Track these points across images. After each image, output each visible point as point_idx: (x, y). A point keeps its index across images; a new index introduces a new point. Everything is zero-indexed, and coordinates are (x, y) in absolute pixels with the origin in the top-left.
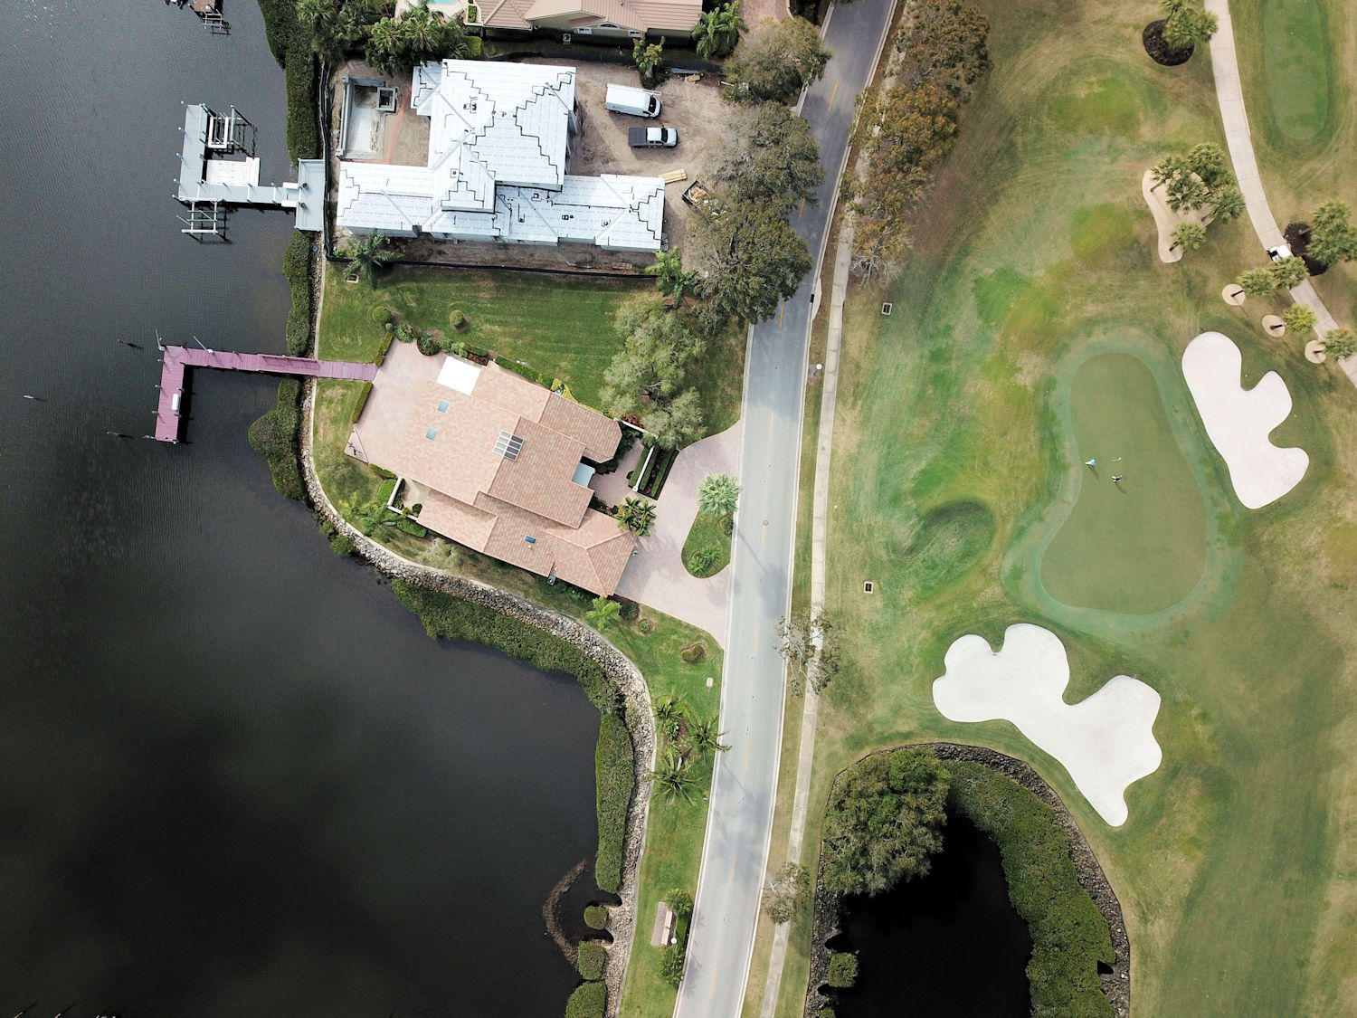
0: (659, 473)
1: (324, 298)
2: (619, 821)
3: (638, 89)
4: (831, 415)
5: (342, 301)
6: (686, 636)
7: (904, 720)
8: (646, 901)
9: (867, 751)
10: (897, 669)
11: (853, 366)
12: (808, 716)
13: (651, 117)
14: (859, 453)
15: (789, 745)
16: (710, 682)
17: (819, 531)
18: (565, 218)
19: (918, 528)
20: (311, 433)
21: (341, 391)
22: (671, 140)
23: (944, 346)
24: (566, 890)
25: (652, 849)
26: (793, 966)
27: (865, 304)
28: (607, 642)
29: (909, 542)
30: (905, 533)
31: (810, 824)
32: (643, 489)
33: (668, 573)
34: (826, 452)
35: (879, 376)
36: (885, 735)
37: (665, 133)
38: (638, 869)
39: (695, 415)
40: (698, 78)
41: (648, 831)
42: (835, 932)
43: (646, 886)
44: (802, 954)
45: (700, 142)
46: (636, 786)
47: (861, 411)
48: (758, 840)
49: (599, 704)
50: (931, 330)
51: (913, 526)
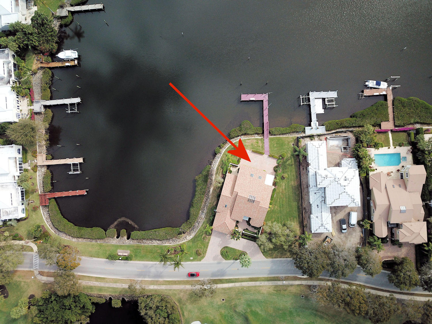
0: (249, 238)
1: (287, 137)
2: (150, 237)
3: (356, 220)
4: (271, 284)
5: (286, 142)
6: (204, 250)
7: (187, 314)
8: (129, 247)
9: (178, 304)
10: (201, 310)
11: (285, 289)
12: (185, 287)
13: (349, 224)
14: (261, 293)
15: (177, 282)
16: (192, 258)
17: (238, 284)
18: (318, 206)
19: (242, 313)
20: (248, 138)
21: (261, 145)
22: (343, 231)
23: (294, 315)
24: (130, 223)
25: (144, 247)
26: (116, 290)
27: (303, 290)
28: (199, 227)
29: (237, 311)
30: (239, 309)
31: (156, 290)
32: (244, 234)
33: (220, 243)
34: (260, 284)
35: (283, 297)
36: (183, 309)
37: (345, 229)
38: (138, 244)
39: (267, 249)
40: (362, 236)
41: (148, 245)
42: (127, 300)
43: (134, 246)
44: (120, 292)
45: (344, 239)
46: (160, 240)
47: (273, 293)
48: (149, 276)
49: (182, 227)
50: (298, 310)
51: (242, 311)
